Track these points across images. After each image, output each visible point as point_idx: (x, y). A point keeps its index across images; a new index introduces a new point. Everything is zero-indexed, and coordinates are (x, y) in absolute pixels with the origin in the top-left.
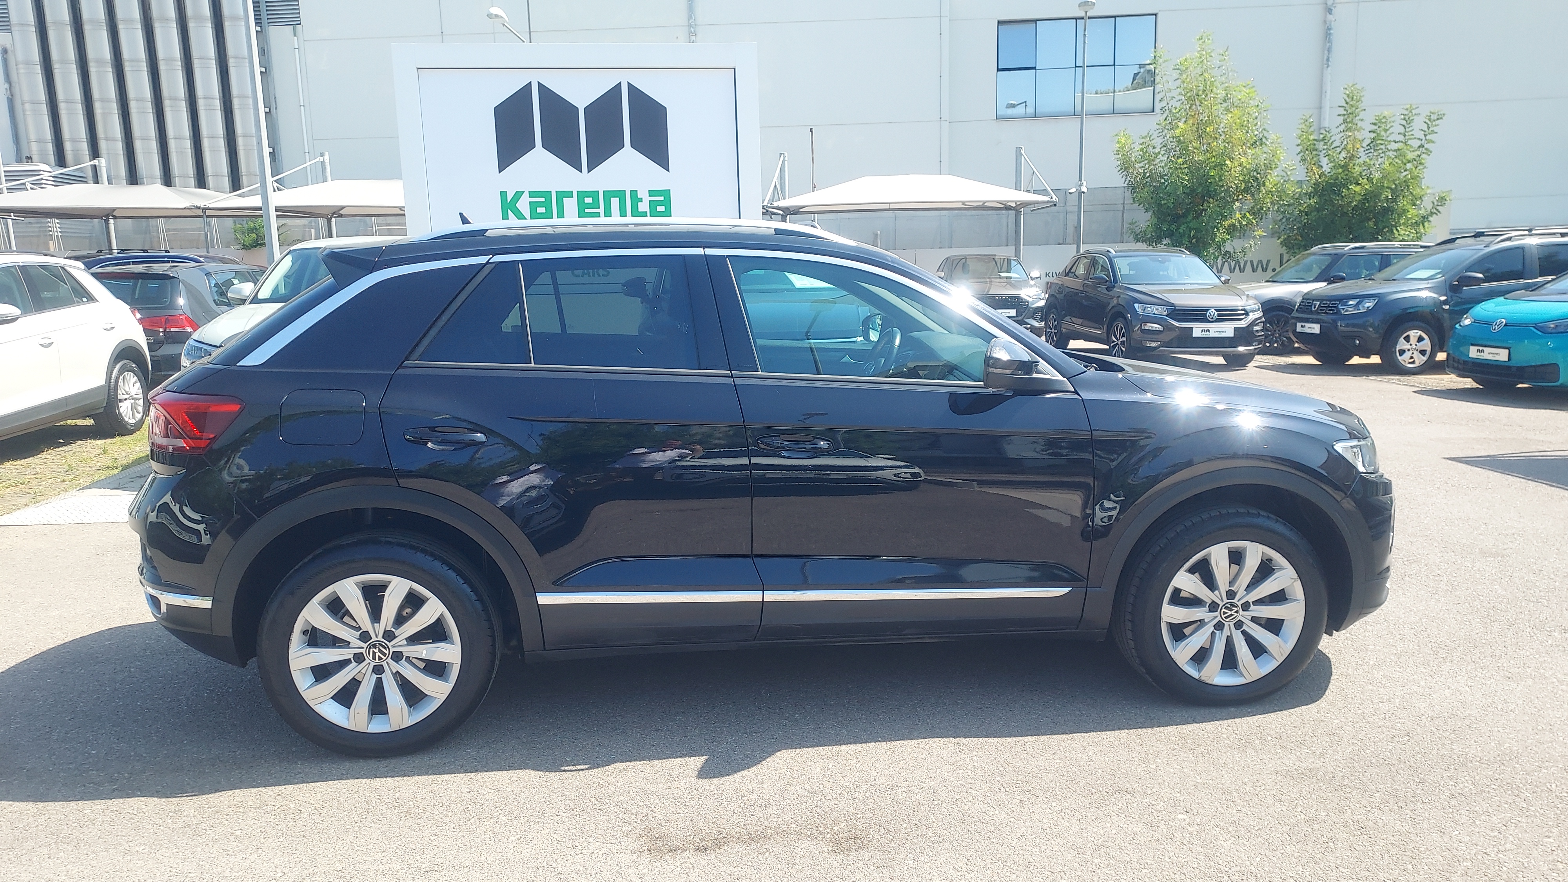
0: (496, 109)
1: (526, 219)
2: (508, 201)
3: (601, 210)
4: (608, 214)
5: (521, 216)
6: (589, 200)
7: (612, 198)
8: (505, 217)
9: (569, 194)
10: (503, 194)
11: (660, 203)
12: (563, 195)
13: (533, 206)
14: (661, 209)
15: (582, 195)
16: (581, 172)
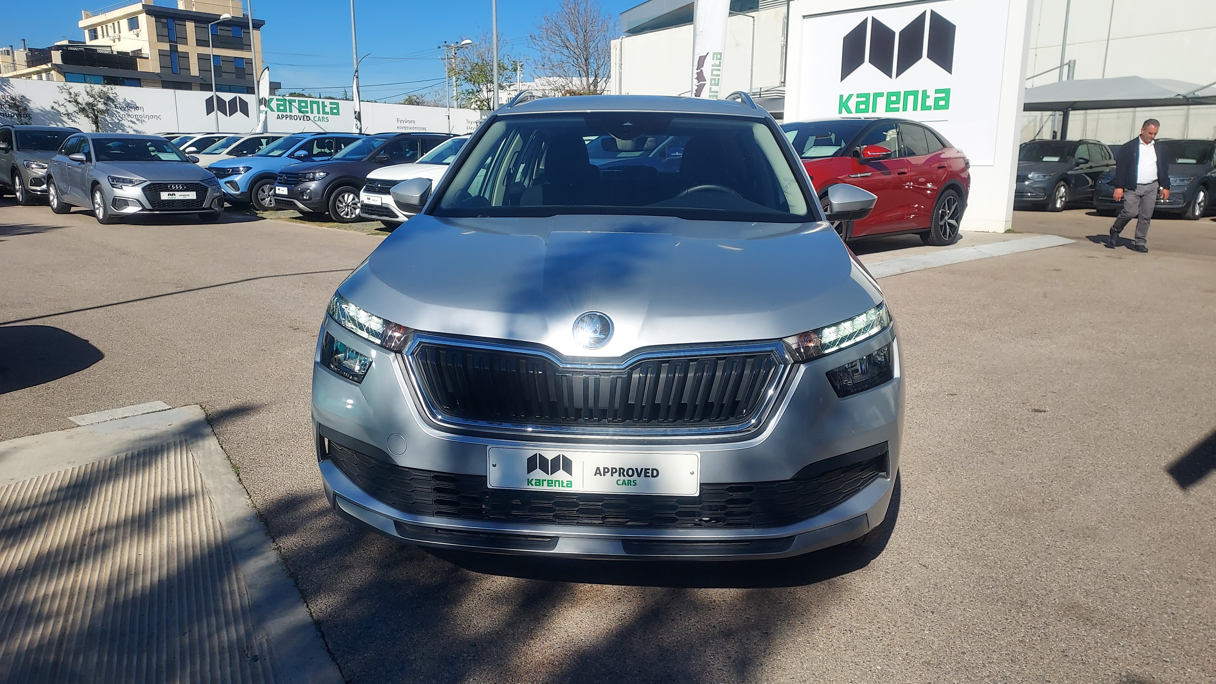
0: (844, 38)
1: (851, 113)
2: (844, 101)
3: (901, 106)
4: (905, 109)
5: (849, 112)
6: (893, 98)
7: (909, 97)
8: (840, 112)
9: (881, 95)
10: (841, 97)
11: (941, 99)
12: (878, 95)
13: (858, 104)
14: (942, 103)
15: (890, 94)
16: (891, 78)
